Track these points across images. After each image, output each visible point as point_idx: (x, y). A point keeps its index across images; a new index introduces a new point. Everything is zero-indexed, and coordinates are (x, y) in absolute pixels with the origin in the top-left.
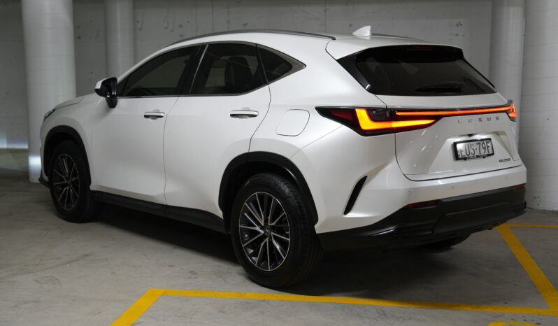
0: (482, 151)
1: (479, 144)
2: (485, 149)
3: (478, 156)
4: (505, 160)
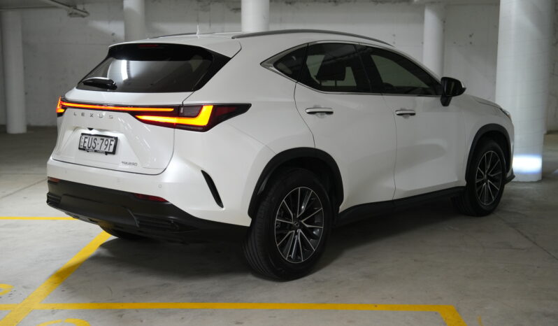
0: (104, 146)
1: (103, 140)
2: (107, 145)
3: (96, 151)
4: (130, 164)
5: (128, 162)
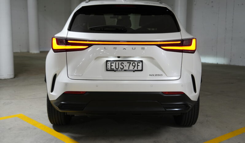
0: (132, 67)
2: (135, 66)
3: (125, 70)
4: (156, 75)
5: (155, 74)
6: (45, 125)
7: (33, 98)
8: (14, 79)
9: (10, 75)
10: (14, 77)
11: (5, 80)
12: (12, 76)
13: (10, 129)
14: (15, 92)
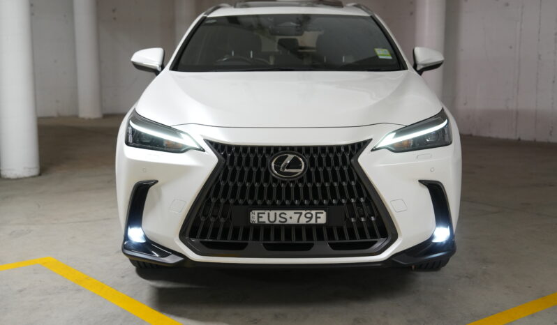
6: (103, 282)
7: (80, 222)
8: (40, 178)
9: (30, 169)
10: (40, 174)
11: (18, 179)
12: (35, 172)
13: (20, 291)
14: (39, 206)
